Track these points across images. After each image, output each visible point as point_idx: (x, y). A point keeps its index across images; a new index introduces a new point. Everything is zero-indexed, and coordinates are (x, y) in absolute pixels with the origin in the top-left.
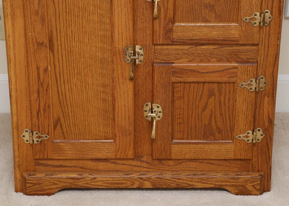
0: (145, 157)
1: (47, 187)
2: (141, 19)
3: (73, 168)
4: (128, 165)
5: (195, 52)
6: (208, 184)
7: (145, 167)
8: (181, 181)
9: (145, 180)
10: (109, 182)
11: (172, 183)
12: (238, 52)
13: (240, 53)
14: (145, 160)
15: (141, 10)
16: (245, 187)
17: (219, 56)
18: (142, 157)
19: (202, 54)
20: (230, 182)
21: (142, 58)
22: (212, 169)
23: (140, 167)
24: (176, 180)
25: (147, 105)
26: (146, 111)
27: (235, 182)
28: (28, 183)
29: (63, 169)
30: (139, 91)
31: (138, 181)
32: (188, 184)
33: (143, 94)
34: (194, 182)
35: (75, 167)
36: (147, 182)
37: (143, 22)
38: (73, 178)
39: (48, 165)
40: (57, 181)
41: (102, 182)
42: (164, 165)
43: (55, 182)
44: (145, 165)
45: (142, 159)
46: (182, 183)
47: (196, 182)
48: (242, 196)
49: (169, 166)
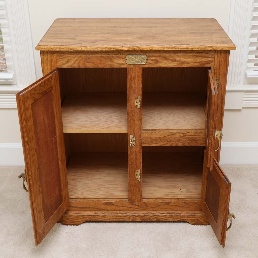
0: (137, 202)
1: (76, 221)
2: (134, 119)
3: (92, 209)
4: (125, 207)
5: (168, 139)
6: (176, 218)
7: (136, 208)
8: (159, 217)
9: (137, 217)
10: (114, 217)
11: (153, 218)
12: (195, 139)
13: (197, 140)
14: (137, 204)
15: (134, 113)
16: (199, 220)
17: (184, 142)
18: (135, 203)
19: (173, 140)
20: (190, 217)
21: (134, 143)
22: (179, 210)
23: (134, 208)
24: (156, 217)
25: (137, 171)
26: (137, 175)
27: (193, 218)
28: (64, 218)
29: (85, 209)
30: (133, 163)
31: (132, 217)
32: (164, 219)
33: (135, 164)
34: (167, 217)
35: (93, 208)
36: (138, 218)
37: (135, 121)
38: (92, 216)
39: (76, 207)
40: (81, 217)
41: (110, 218)
42: (149, 207)
43: (80, 217)
44: (136, 207)
45: (135, 204)
46: (159, 218)
47: (168, 217)
48: (197, 226)
49: (151, 207)
